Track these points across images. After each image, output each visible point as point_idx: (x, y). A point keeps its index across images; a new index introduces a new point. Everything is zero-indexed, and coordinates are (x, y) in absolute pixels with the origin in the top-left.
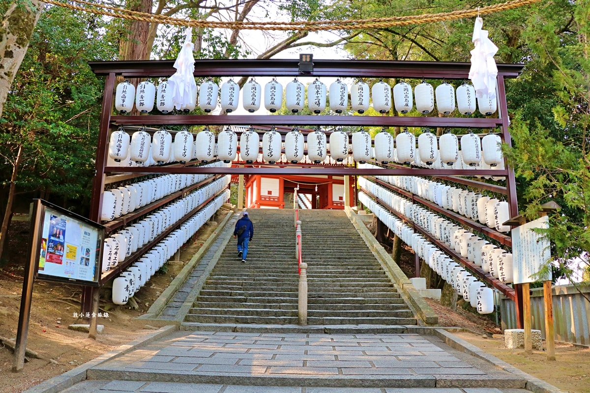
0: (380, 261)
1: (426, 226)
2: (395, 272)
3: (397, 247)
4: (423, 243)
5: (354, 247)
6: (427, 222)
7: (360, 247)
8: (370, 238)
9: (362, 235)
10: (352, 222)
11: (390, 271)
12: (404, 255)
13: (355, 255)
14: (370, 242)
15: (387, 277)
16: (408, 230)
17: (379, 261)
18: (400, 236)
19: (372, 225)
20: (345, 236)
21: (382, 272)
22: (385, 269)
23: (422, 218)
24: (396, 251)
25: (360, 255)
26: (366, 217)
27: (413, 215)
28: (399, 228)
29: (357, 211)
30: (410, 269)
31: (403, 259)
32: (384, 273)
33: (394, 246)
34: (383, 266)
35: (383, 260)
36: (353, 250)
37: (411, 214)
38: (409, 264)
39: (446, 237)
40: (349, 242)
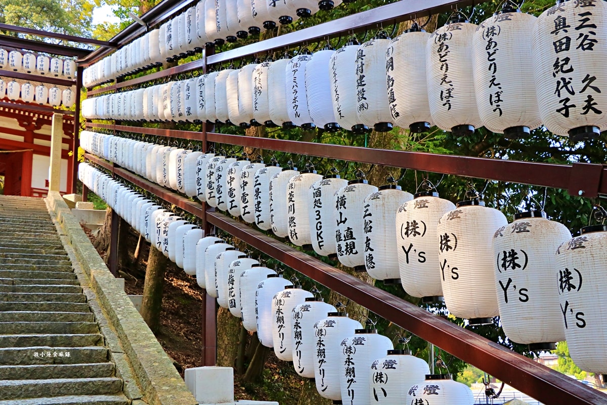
0: (100, 317)
1: (251, 207)
2: (142, 357)
3: (154, 279)
4: (236, 264)
5: (37, 276)
6: (258, 191)
7: (53, 276)
8: (85, 254)
9: (68, 248)
10: (54, 221)
11: (127, 350)
12: (169, 298)
13: (29, 298)
14: (83, 264)
15: (113, 371)
16: (187, 230)
17: (98, 317)
18: (162, 248)
19: (102, 232)
20: (22, 246)
21: (100, 352)
22: (113, 344)
23: (236, 185)
24: (151, 288)
25: (45, 298)
26: (91, 215)
27: (205, 181)
28: (162, 226)
29: (75, 204)
30: (181, 328)
31: (166, 305)
32: (108, 357)
33: (147, 277)
34: (106, 331)
35: (108, 313)
36: (29, 282)
37: (199, 179)
38: (181, 317)
39: (343, 233)
40: (28, 262)
